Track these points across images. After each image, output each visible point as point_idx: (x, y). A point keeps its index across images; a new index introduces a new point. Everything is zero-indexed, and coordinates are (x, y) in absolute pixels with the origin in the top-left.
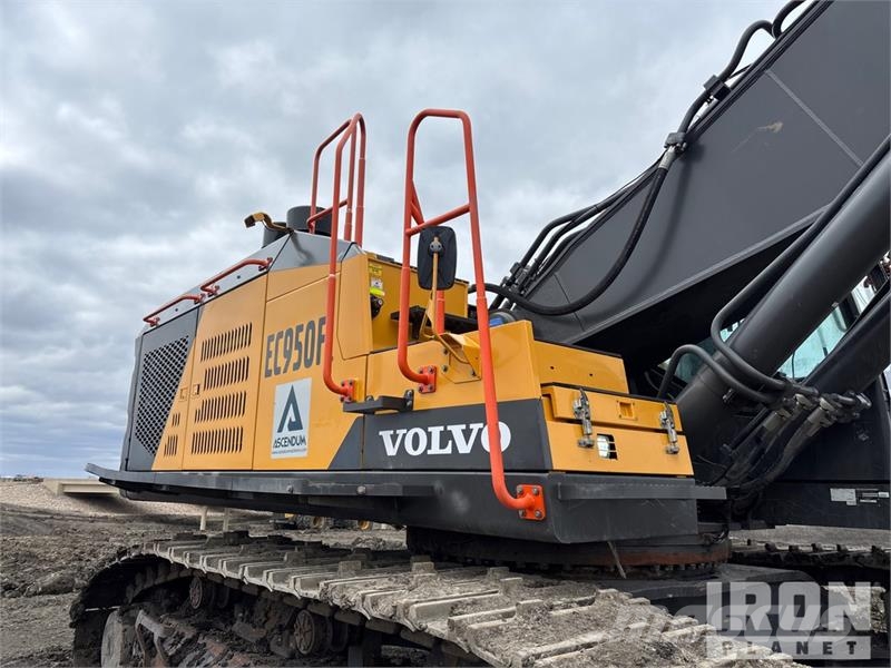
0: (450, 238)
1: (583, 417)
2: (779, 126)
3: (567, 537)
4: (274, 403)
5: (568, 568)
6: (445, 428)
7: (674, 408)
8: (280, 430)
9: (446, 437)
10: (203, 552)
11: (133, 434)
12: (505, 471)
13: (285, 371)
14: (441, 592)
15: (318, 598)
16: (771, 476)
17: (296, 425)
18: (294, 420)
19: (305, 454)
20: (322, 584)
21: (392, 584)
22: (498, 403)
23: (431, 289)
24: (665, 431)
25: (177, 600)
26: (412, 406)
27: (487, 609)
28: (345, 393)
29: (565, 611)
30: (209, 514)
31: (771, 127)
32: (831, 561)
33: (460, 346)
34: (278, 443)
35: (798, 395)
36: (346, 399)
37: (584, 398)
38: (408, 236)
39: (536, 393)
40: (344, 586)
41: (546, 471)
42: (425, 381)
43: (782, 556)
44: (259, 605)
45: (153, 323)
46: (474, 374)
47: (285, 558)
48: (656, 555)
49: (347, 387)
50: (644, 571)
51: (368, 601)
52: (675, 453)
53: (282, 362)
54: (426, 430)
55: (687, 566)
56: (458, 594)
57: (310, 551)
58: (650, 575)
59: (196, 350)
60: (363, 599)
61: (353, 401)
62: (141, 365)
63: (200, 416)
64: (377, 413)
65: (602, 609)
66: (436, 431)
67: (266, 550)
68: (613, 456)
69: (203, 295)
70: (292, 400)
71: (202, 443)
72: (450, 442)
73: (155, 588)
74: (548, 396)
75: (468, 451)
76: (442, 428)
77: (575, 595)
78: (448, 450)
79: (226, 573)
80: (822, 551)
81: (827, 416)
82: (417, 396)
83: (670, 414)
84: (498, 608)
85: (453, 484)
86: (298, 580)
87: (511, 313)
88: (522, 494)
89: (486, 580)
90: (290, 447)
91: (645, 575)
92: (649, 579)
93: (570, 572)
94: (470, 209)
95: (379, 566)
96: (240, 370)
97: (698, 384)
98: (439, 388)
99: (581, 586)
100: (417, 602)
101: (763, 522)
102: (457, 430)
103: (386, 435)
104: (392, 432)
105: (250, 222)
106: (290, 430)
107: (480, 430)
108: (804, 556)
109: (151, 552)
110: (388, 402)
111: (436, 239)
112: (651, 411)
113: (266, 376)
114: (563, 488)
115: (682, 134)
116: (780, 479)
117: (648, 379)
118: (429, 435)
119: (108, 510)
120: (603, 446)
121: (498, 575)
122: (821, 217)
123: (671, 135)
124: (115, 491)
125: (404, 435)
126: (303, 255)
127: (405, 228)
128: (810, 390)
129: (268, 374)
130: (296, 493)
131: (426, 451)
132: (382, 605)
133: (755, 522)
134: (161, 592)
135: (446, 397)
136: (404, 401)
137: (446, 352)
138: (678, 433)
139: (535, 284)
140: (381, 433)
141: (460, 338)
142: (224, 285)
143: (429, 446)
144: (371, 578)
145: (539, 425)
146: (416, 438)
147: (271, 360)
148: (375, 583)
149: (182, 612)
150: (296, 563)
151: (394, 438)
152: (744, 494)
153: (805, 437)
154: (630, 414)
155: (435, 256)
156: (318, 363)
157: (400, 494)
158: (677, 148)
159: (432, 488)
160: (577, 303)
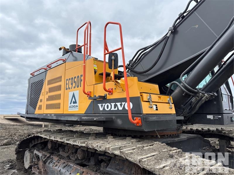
0: (116, 56)
1: (150, 100)
2: (197, 26)
3: (147, 130)
4: (69, 97)
5: (144, 136)
6: (115, 103)
7: (171, 97)
8: (71, 104)
9: (116, 106)
10: (52, 135)
11: (29, 104)
12: (132, 114)
13: (71, 88)
14: (116, 144)
15: (85, 146)
16: (193, 113)
17: (75, 102)
18: (74, 101)
19: (78, 110)
20: (86, 143)
21: (104, 142)
22: (130, 98)
23: (112, 69)
24: (169, 103)
25: (44, 147)
26: (106, 98)
27: (128, 148)
28: (88, 95)
29: (147, 148)
30: (45, 123)
31: (195, 26)
32: (206, 132)
33: (119, 83)
34: (70, 107)
35: (200, 94)
36: (89, 96)
37: (150, 96)
38: (105, 55)
39: (139, 95)
40: (92, 143)
41: (142, 114)
42: (110, 92)
43: (195, 131)
44: (66, 148)
45: (33, 75)
46: (123, 90)
47: (75, 136)
48: (166, 133)
49: (89, 93)
50: (163, 136)
51: (99, 147)
52: (171, 108)
53: (70, 86)
54: (110, 104)
55: (173, 135)
56: (120, 144)
57: (80, 134)
58: (164, 137)
59: (46, 83)
60: (97, 146)
61: (90, 97)
62: (30, 86)
63: (48, 100)
64: (97, 100)
65: (155, 147)
66: (113, 104)
67: (68, 134)
68: (157, 110)
69: (47, 68)
70: (74, 96)
71: (49, 107)
72: (117, 107)
73: (37, 144)
74: (142, 95)
75: (122, 109)
76: (115, 104)
77: (148, 144)
78: (116, 109)
79: (59, 140)
80: (204, 130)
81: (207, 98)
82: (108, 95)
83: (170, 99)
84: (131, 147)
85: (117, 117)
86: (80, 142)
87: (129, 73)
88: (136, 120)
89: (126, 140)
90: (74, 108)
91: (163, 137)
92: (164, 138)
93: (145, 137)
94: (122, 48)
95: (98, 137)
96: (59, 88)
97: (177, 91)
98: (114, 93)
99: (149, 141)
100: (111, 147)
101: (190, 123)
102: (118, 104)
103: (100, 105)
104: (101, 104)
105: (60, 49)
106: (73, 104)
107: (125, 104)
108: (200, 131)
109: (38, 135)
110: (100, 97)
111: (113, 56)
112: (166, 98)
113: (66, 90)
114: (146, 118)
115: (173, 28)
116: (195, 113)
117: (163, 88)
118: (111, 105)
119: (17, 123)
120: (154, 107)
121: (129, 139)
122: (208, 49)
123: (170, 28)
124: (24, 119)
125: (105, 105)
126: (74, 58)
127: (104, 53)
128: (203, 92)
129: (67, 89)
130: (78, 120)
131: (110, 109)
132: (102, 148)
133: (189, 124)
134: (39, 145)
135: (115, 96)
136: (104, 97)
137: (115, 85)
138: (172, 103)
139: (135, 65)
140: (98, 105)
141: (119, 81)
142: (53, 66)
143: (111, 108)
144: (98, 141)
145: (139, 103)
146: (108, 106)
147: (67, 86)
148: (99, 142)
149: (45, 149)
150: (77, 137)
151: (102, 106)
152: (187, 117)
153: (201, 103)
154: (161, 99)
155: (113, 61)
156: (80, 87)
157: (105, 120)
158: (172, 31)
159: (112, 118)
160: (146, 71)
